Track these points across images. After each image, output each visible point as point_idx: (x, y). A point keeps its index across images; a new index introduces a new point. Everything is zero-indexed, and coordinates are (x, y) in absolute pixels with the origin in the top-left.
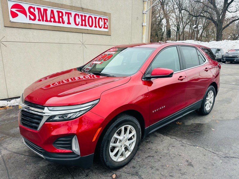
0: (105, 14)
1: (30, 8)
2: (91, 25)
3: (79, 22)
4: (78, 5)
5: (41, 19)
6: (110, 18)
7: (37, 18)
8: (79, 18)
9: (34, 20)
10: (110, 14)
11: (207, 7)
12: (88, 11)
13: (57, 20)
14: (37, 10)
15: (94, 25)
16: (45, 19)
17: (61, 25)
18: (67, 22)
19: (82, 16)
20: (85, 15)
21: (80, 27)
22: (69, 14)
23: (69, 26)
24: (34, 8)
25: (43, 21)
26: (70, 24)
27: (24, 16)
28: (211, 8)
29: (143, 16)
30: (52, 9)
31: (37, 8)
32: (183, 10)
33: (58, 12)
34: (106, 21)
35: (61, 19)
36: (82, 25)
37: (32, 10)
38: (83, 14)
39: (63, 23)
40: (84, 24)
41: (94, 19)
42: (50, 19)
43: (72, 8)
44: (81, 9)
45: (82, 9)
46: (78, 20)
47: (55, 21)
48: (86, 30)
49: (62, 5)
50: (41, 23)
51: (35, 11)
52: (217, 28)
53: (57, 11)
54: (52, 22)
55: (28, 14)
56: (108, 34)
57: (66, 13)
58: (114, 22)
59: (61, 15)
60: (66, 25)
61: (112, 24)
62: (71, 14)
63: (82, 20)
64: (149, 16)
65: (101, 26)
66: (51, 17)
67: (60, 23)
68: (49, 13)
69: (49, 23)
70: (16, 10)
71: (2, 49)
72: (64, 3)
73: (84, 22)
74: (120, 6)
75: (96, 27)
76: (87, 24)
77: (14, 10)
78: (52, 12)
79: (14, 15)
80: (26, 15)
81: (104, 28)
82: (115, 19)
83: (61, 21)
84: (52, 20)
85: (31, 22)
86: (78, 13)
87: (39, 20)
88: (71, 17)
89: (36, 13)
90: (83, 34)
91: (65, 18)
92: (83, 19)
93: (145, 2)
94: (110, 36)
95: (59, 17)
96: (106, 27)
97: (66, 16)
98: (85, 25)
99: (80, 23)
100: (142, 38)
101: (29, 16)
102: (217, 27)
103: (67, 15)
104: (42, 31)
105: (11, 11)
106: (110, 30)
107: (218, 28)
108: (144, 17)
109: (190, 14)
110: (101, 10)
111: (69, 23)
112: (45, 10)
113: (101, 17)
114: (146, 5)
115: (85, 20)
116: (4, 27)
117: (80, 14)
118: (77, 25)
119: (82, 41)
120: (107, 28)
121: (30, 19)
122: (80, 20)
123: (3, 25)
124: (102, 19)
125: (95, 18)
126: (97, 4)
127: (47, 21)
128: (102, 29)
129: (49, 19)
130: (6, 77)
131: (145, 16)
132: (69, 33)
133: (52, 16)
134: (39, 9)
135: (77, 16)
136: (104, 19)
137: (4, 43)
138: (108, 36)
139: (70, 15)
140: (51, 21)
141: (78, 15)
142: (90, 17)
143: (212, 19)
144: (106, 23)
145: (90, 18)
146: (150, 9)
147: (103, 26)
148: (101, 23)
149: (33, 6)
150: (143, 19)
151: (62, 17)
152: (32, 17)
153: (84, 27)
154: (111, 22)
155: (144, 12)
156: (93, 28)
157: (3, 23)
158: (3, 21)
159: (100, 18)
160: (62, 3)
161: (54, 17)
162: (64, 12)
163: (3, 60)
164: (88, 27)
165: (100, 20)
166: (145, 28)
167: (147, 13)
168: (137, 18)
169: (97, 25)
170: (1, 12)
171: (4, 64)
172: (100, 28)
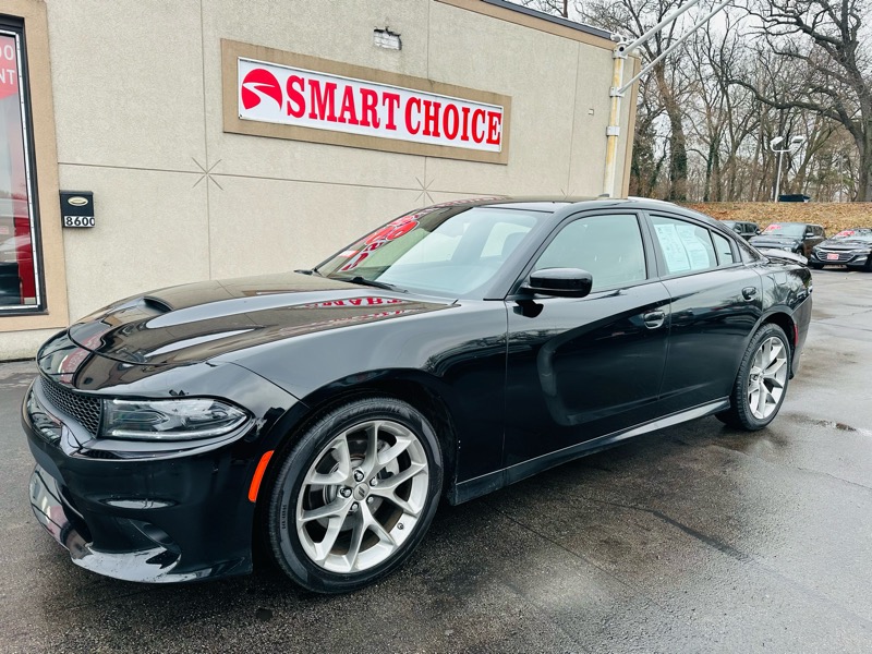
0: (494, 98)
1: (292, 79)
2: (451, 132)
3: (419, 123)
4: (419, 73)
5: (317, 111)
6: (508, 111)
7: (308, 109)
8: (419, 111)
9: (299, 115)
10: (509, 98)
11: (825, 72)
12: (445, 88)
13: (359, 117)
14: (308, 87)
15: (460, 132)
16: (327, 113)
17: (369, 131)
18: (387, 123)
19: (427, 104)
20: (438, 100)
21: (419, 137)
22: (392, 99)
23: (390, 134)
24: (301, 82)
25: (322, 118)
26: (394, 128)
27: (274, 102)
28: (839, 78)
29: (610, 107)
30: (349, 84)
31: (312, 83)
32: (733, 82)
33: (365, 93)
34: (495, 119)
35: (370, 113)
36: (426, 132)
37: (296, 86)
38: (433, 100)
39: (376, 125)
40: (432, 129)
41: (461, 115)
42: (342, 114)
43: (404, 80)
44: (428, 85)
45: (431, 85)
46: (418, 117)
47: (353, 121)
48: (438, 148)
49: (377, 71)
50: (318, 124)
51: (303, 90)
52: (862, 149)
53: (363, 91)
54: (347, 121)
55: (286, 97)
56: (498, 161)
57: (386, 96)
58: (520, 126)
59: (370, 101)
60: (382, 132)
61: (512, 130)
62: (397, 97)
63: (428, 118)
64: (628, 106)
65: (479, 136)
66: (344, 108)
67: (368, 124)
68: (339, 94)
69: (338, 123)
70: (257, 88)
71: (210, 195)
72: (383, 68)
73: (432, 123)
74: (542, 72)
75: (465, 138)
76: (441, 129)
77: (251, 86)
78: (349, 91)
79: (251, 100)
80: (280, 100)
81: (490, 141)
82: (523, 114)
83: (370, 119)
84: (347, 115)
85: (292, 120)
86: (417, 97)
87: (313, 116)
88: (399, 107)
89: (307, 94)
90: (428, 159)
91: (382, 111)
92: (432, 113)
93: (617, 60)
94: (503, 167)
95: (365, 107)
96: (495, 138)
97: (384, 105)
98: (436, 134)
99: (422, 127)
100: (605, 176)
101: (289, 103)
102: (861, 144)
103: (387, 100)
105: (244, 90)
106: (506, 148)
107: (866, 148)
108: (614, 108)
109: (758, 97)
110: (483, 86)
111: (391, 126)
112: (331, 88)
113: (483, 109)
114: (620, 71)
115: (436, 118)
116: (222, 134)
117: (423, 98)
118: (414, 132)
119: (422, 180)
120: (497, 142)
121: (290, 111)
122: (422, 117)
123: (220, 128)
124: (483, 113)
125: (466, 111)
126: (474, 70)
127: (332, 118)
128: (484, 146)
129: (337, 114)
131: (617, 104)
132: (389, 157)
133: (347, 104)
134: (315, 84)
135: (414, 105)
136: (491, 115)
137: (217, 178)
138: (499, 167)
139: (395, 102)
140: (342, 120)
141: (418, 102)
142: (451, 107)
143: (843, 118)
144: (495, 128)
145: (451, 112)
146: (632, 84)
147: (486, 137)
148: (483, 127)
149: (300, 76)
150: (610, 114)
151: (373, 108)
152: (296, 107)
153: (431, 139)
154: (512, 123)
155: (613, 93)
156: (457, 142)
157: (221, 122)
158: (221, 117)
159: (478, 112)
160: (375, 67)
161: (351, 109)
162: (380, 92)
163: (211, 228)
164: (443, 140)
165: (480, 117)
166: (614, 142)
167: (623, 95)
168: (591, 112)
169: (469, 133)
170: (220, 92)
171: (212, 238)
172: (478, 141)
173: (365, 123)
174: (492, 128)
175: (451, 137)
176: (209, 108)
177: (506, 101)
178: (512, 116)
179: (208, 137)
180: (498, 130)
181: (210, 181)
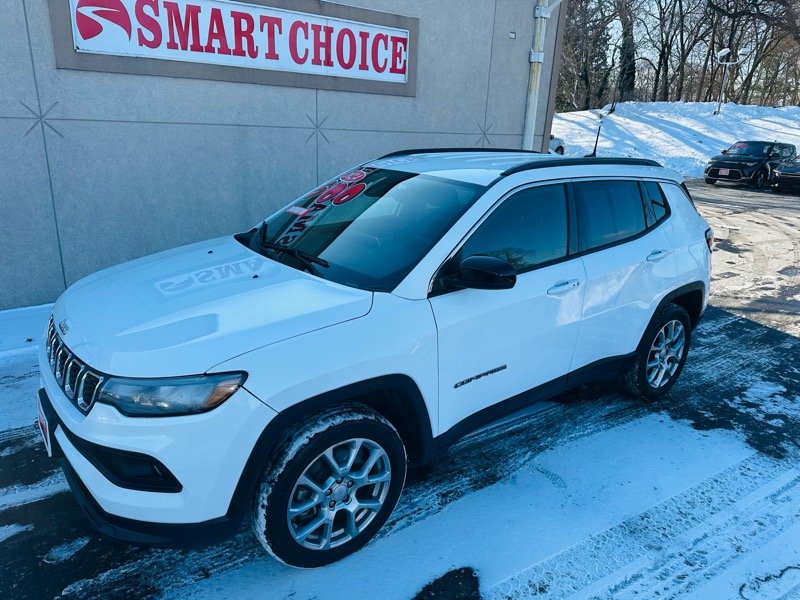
0: (397, 21)
1: (142, 2)
2: (346, 60)
3: (307, 50)
5: (177, 40)
6: (415, 35)
7: (166, 38)
8: (307, 37)
9: (155, 44)
12: (339, 10)
13: (231, 45)
14: (163, 12)
15: (358, 61)
16: (190, 42)
17: (245, 62)
18: (267, 51)
19: (317, 28)
20: (330, 25)
21: (308, 68)
22: (272, 23)
23: (271, 65)
24: (155, 5)
25: (184, 48)
26: (276, 57)
27: (120, 31)
29: (535, 28)
30: (217, 6)
33: (237, 17)
34: (400, 45)
35: (244, 40)
36: (316, 61)
37: (148, 10)
38: (323, 24)
39: (253, 54)
40: (323, 57)
41: (358, 41)
42: (210, 42)
44: (317, 7)
45: (321, 6)
46: (305, 44)
47: (224, 50)
50: (179, 55)
51: (157, 14)
53: (234, 14)
54: (216, 51)
55: (135, 24)
56: (405, 93)
57: (263, 19)
58: (429, 51)
59: (244, 26)
60: (261, 62)
61: (420, 57)
62: (278, 21)
63: (318, 45)
64: (555, 29)
65: (381, 65)
66: (212, 35)
67: (243, 54)
68: (204, 20)
69: (204, 54)
70: (94, 12)
71: (48, 144)
73: (322, 51)
75: (364, 67)
76: (334, 58)
77: (88, 11)
78: (216, 15)
79: (90, 29)
80: (128, 29)
81: (394, 70)
82: (433, 38)
83: (245, 47)
84: (216, 44)
85: (146, 52)
86: (304, 21)
87: (172, 45)
88: (280, 33)
89: (163, 20)
90: (321, 94)
91: (260, 38)
92: (323, 39)
94: (411, 100)
95: (239, 33)
96: (400, 66)
97: (262, 30)
98: (329, 63)
99: (311, 56)
101: (139, 31)
103: (266, 25)
104: (182, 81)
105: (78, 14)
106: (413, 77)
108: (538, 31)
110: (384, 7)
111: (272, 55)
112: (193, 11)
113: (384, 33)
115: (327, 45)
116: (55, 71)
117: (310, 22)
118: (301, 61)
119: (313, 117)
120: (403, 71)
121: (142, 41)
122: (310, 44)
123: (52, 64)
124: (385, 39)
125: (364, 36)
127: (197, 47)
128: (387, 76)
129: (204, 42)
130: (61, 235)
131: (542, 27)
132: (271, 93)
133: (215, 31)
134: (172, 8)
135: (300, 31)
136: (395, 40)
137: (55, 124)
138: (405, 100)
139: (276, 26)
140: (210, 49)
141: (305, 27)
142: (344, 31)
144: (399, 55)
145: (346, 38)
147: (390, 65)
148: (385, 54)
150: (534, 37)
151: (248, 34)
152: (149, 36)
153: (322, 70)
154: (420, 50)
155: (538, 14)
156: (354, 72)
157: (53, 56)
158: (52, 50)
159: (379, 37)
161: (221, 35)
162: (256, 13)
163: (53, 182)
164: (337, 70)
165: (381, 42)
166: (538, 71)
167: (548, 16)
168: (513, 36)
169: (369, 62)
170: (46, 19)
171: (56, 193)
172: (379, 70)
173: (239, 52)
174: (396, 55)
175: (348, 66)
176: (34, 40)
177: (411, 23)
178: (420, 40)
179: (38, 75)
180: (403, 58)
181: (46, 127)
